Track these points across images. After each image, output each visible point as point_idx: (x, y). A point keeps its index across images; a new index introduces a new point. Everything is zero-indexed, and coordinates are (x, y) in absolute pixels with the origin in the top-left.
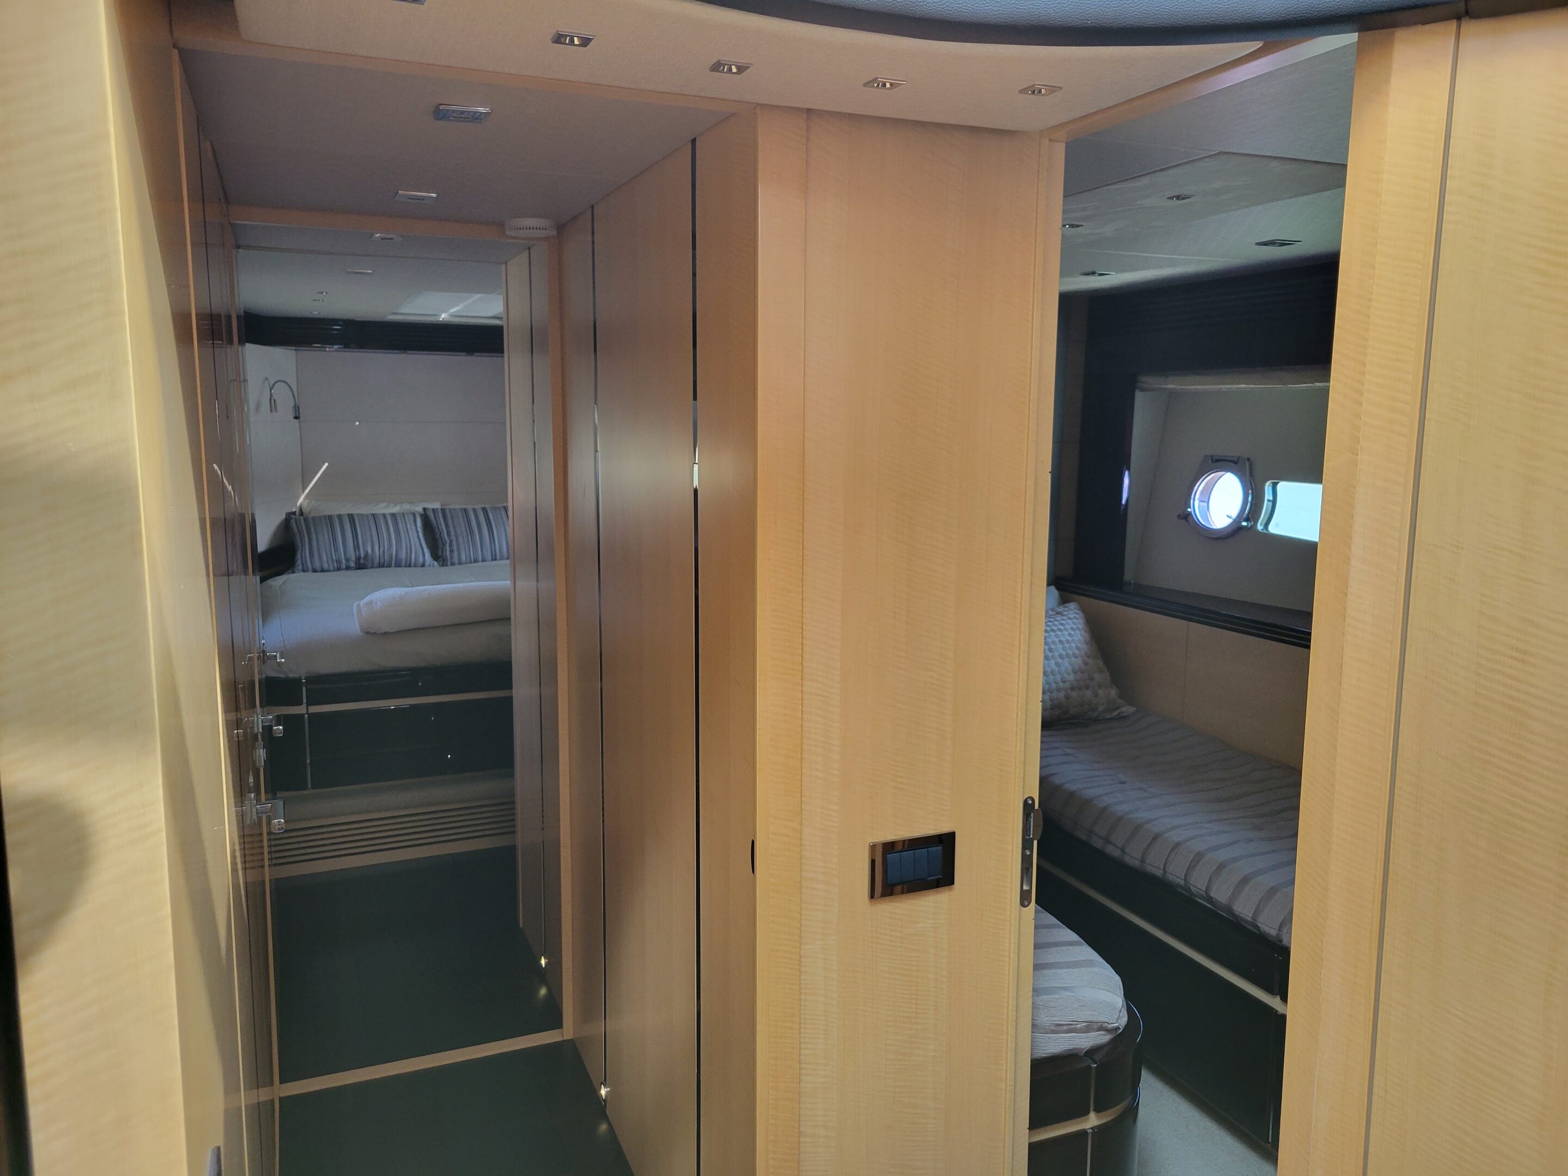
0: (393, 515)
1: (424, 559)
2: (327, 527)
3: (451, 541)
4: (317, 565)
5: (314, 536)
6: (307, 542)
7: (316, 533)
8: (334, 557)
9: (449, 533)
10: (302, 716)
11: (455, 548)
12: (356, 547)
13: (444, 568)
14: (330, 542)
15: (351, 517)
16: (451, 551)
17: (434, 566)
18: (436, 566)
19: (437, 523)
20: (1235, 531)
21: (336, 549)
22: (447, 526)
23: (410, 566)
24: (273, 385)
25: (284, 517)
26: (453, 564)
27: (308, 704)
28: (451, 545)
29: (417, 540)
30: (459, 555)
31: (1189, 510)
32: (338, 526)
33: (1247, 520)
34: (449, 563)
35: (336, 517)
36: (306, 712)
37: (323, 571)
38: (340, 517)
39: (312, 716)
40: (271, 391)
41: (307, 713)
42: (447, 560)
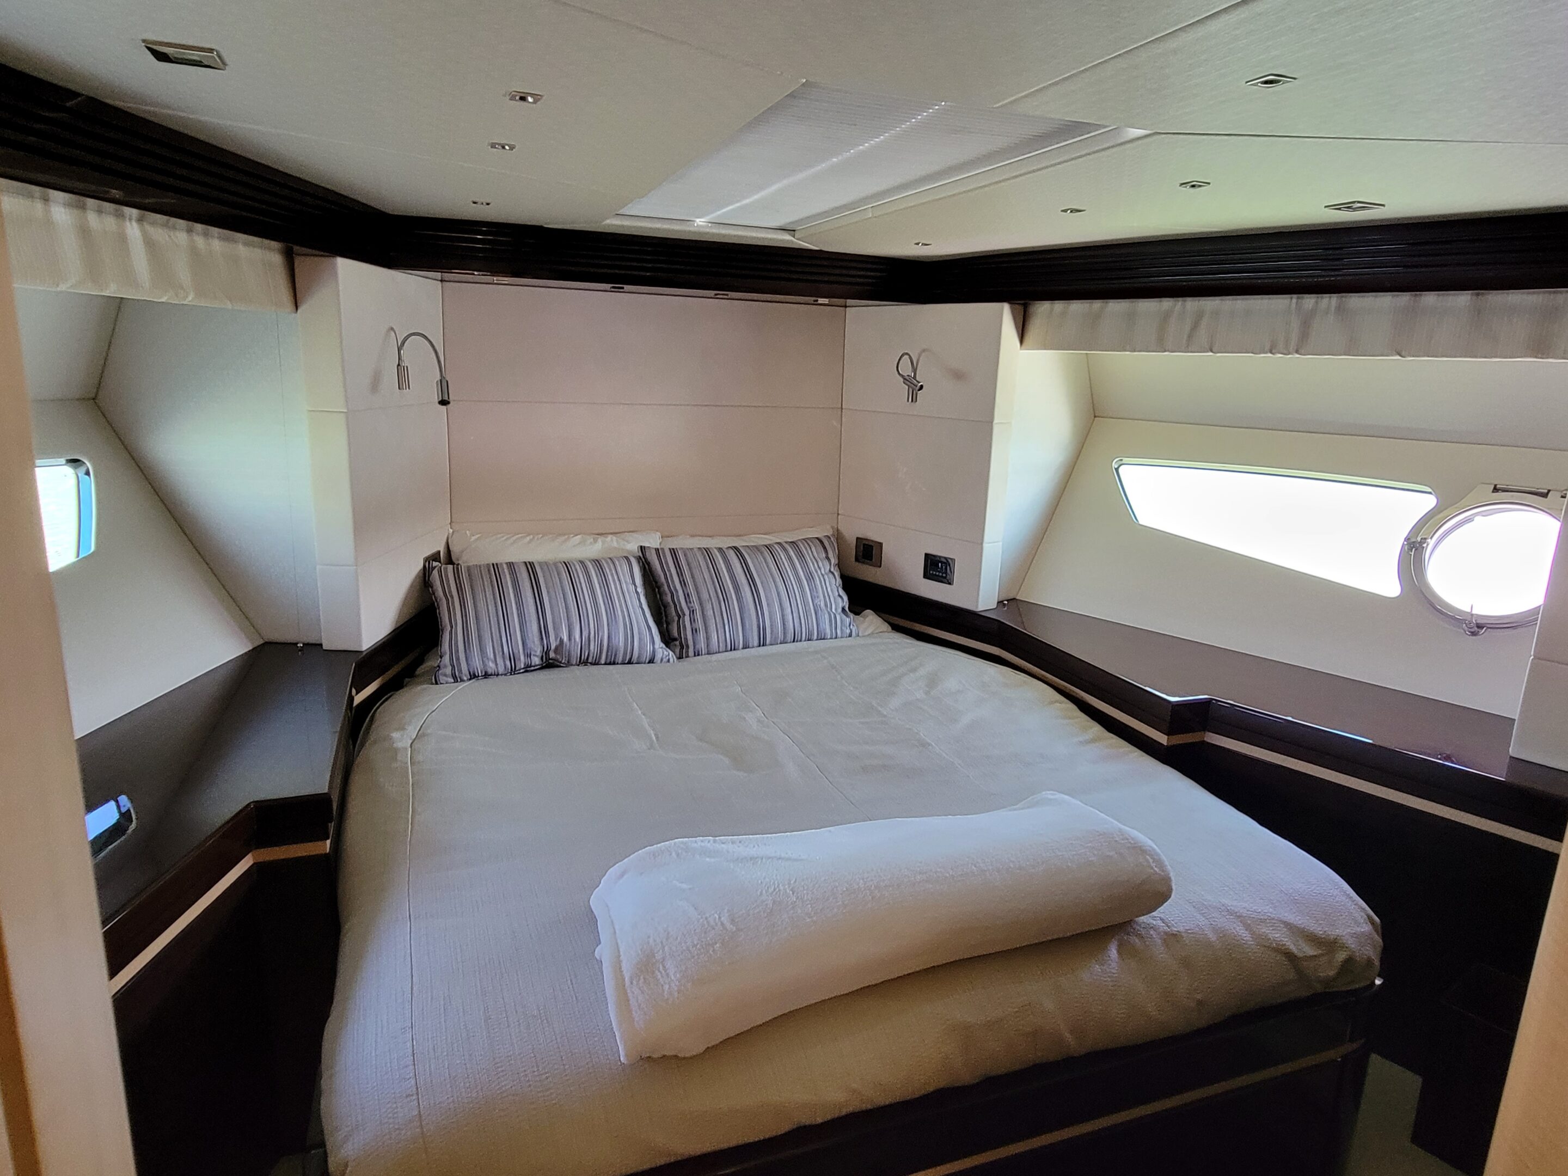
0: (597, 562)
1: (654, 648)
2: (493, 589)
3: (692, 612)
4: (477, 666)
5: (469, 604)
7: (474, 599)
8: (505, 651)
9: (687, 596)
11: (700, 624)
12: (543, 631)
13: (685, 663)
14: (496, 612)
15: (530, 567)
16: (695, 631)
17: (669, 661)
18: (671, 660)
19: (665, 575)
22: (683, 583)
23: (630, 662)
24: (403, 343)
25: (421, 564)
26: (697, 654)
28: (692, 621)
29: (639, 611)
30: (708, 638)
32: (510, 587)
34: (691, 652)
35: (505, 566)
37: (486, 675)
38: (511, 565)
40: (399, 350)
42: (688, 647)
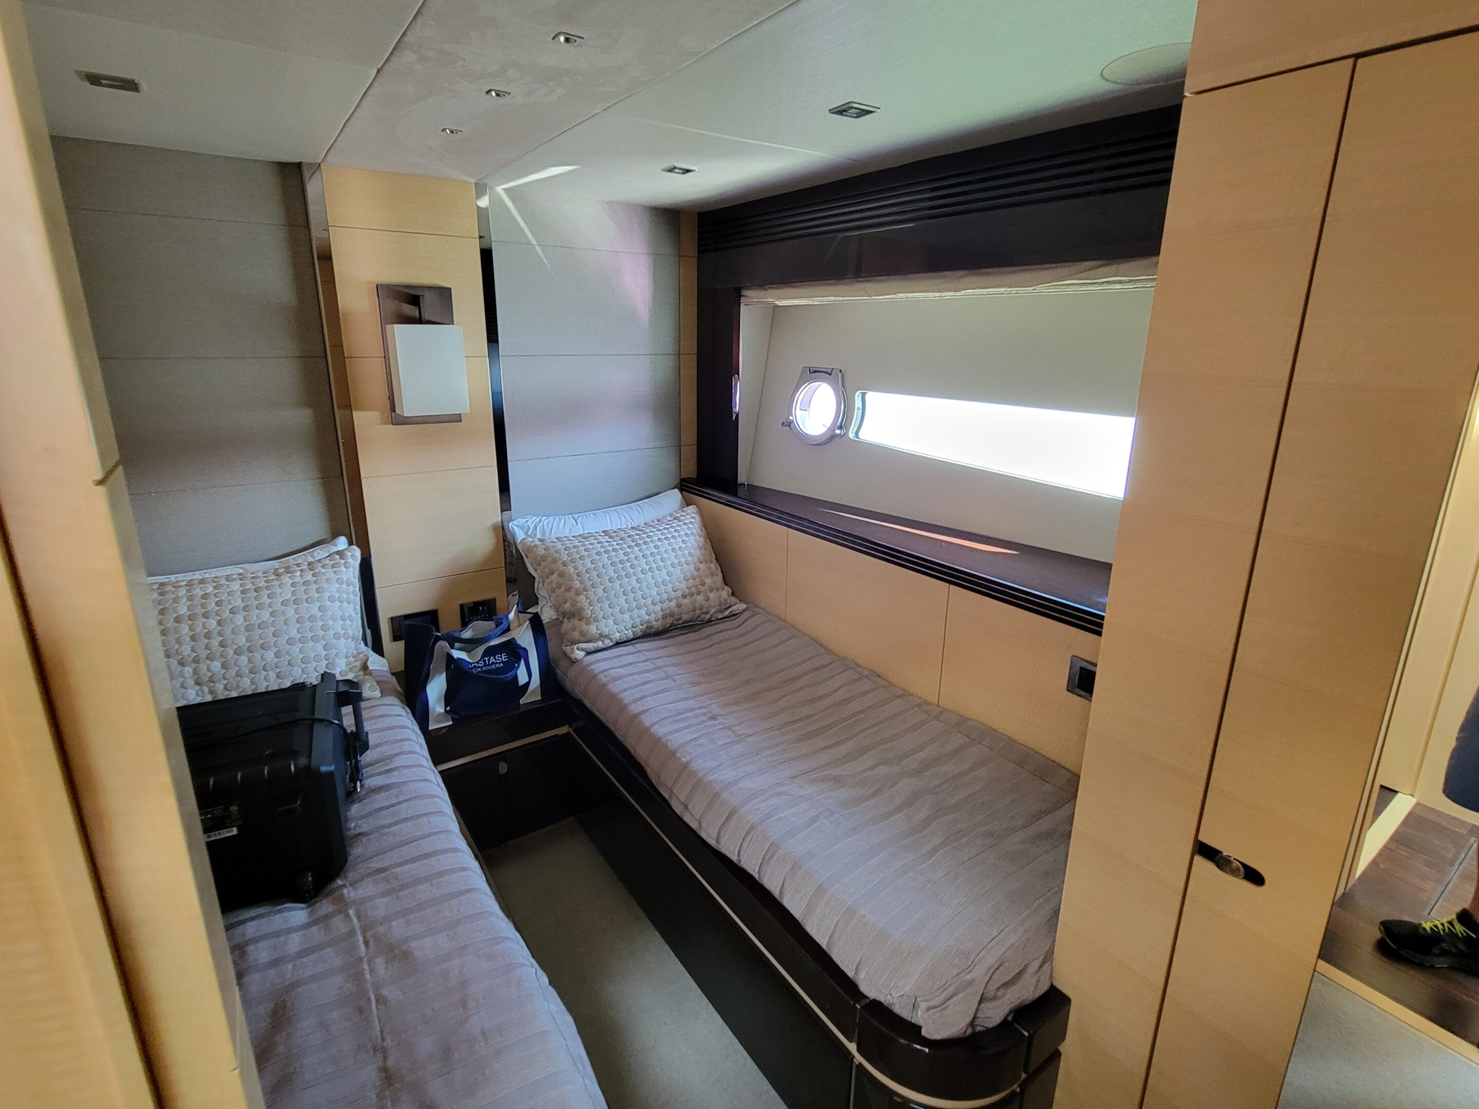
20: (830, 439)
31: (791, 418)
33: (840, 427)
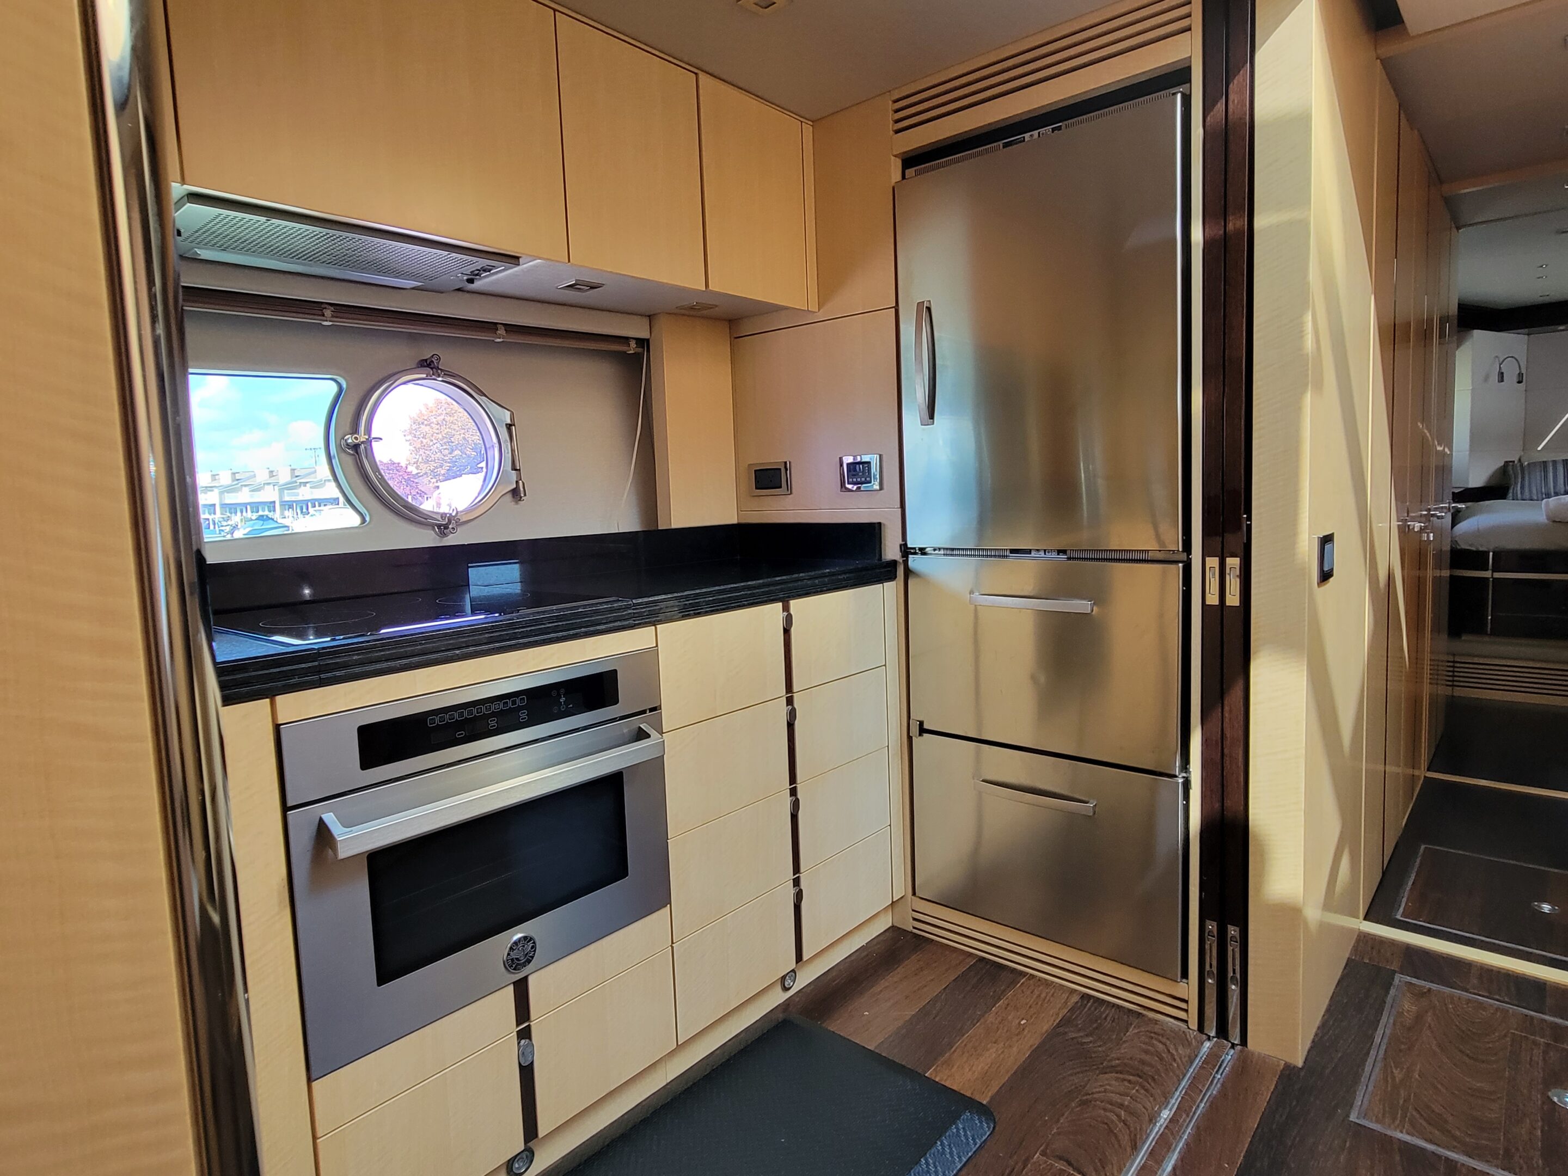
2: (1541, 471)
4: (1524, 497)
5: (1527, 479)
6: (1520, 480)
7: (1530, 478)
8: (1543, 490)
10: (1487, 579)
14: (1541, 477)
21: (1546, 484)
24: (1503, 361)
25: (1503, 464)
27: (1493, 571)
32: (1551, 468)
35: (1550, 462)
36: (1490, 576)
39: (1494, 579)
40: (1500, 364)
41: (1492, 577)
